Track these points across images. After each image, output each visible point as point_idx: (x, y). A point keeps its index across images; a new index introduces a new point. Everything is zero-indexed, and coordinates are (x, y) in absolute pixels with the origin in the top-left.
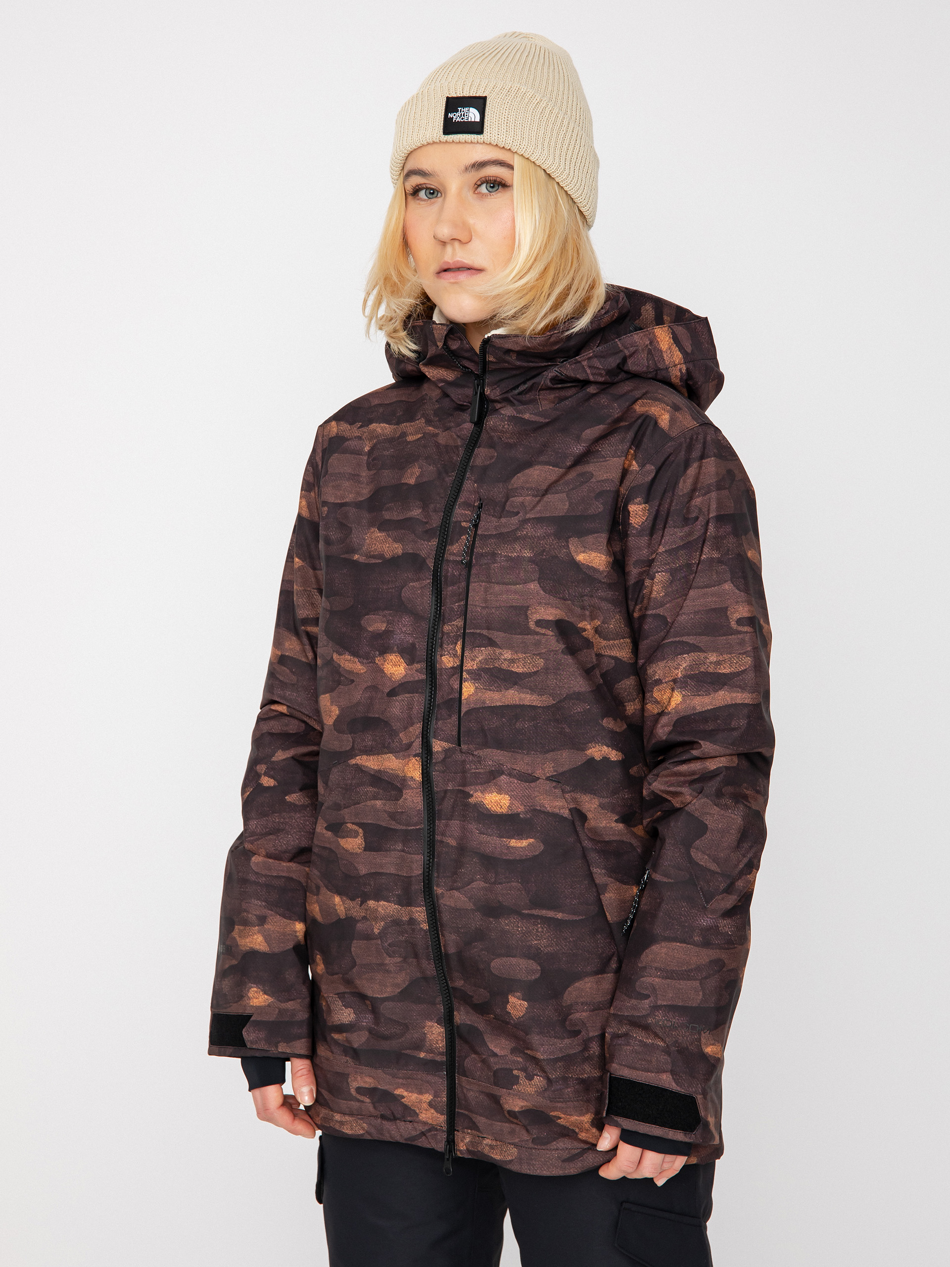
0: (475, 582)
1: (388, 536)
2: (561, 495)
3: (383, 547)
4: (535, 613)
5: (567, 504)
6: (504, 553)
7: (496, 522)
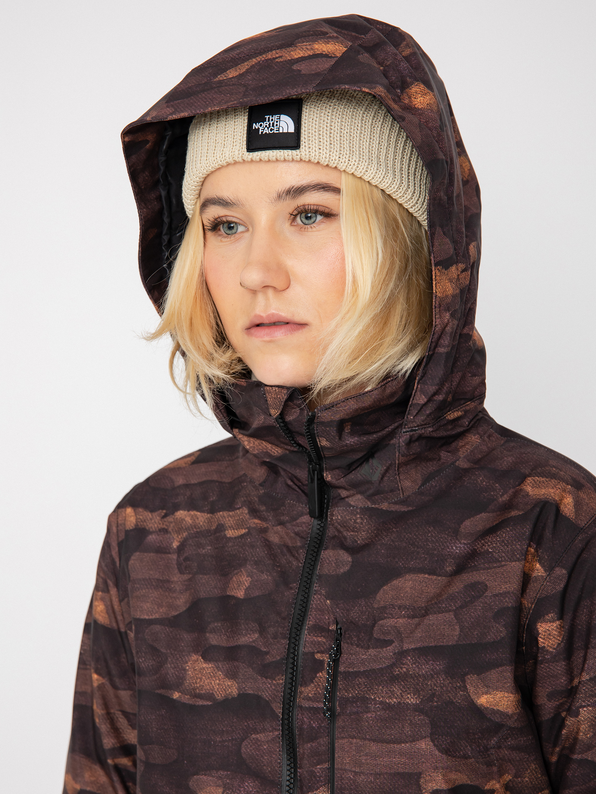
0: (343, 738)
1: (217, 668)
2: (447, 615)
3: (211, 683)
4: (431, 781)
5: (457, 627)
6: (379, 698)
7: (363, 655)
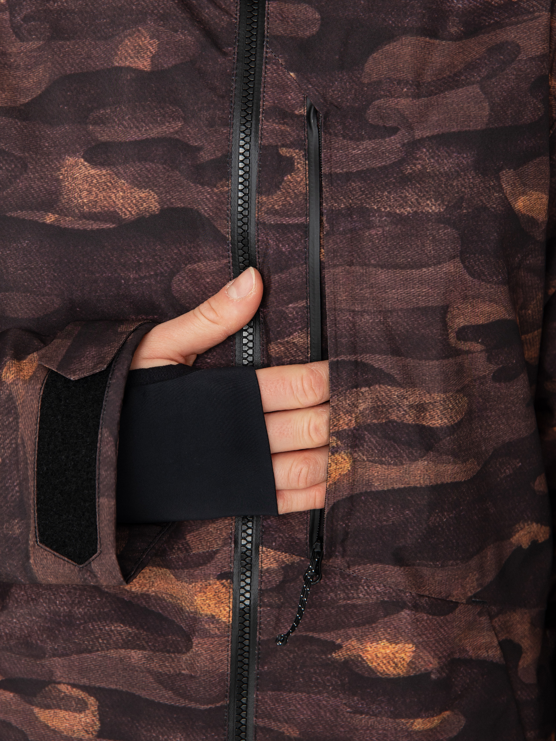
0: (335, 266)
1: (116, 175)
3: (110, 197)
4: (458, 315)
5: (486, 104)
6: (385, 208)
7: (354, 149)
